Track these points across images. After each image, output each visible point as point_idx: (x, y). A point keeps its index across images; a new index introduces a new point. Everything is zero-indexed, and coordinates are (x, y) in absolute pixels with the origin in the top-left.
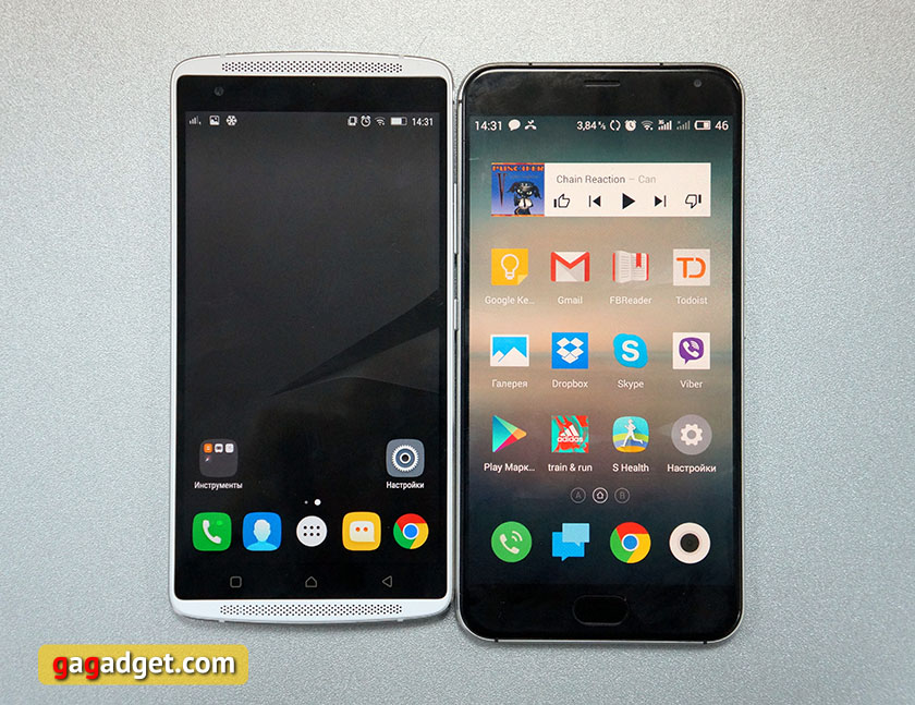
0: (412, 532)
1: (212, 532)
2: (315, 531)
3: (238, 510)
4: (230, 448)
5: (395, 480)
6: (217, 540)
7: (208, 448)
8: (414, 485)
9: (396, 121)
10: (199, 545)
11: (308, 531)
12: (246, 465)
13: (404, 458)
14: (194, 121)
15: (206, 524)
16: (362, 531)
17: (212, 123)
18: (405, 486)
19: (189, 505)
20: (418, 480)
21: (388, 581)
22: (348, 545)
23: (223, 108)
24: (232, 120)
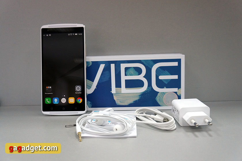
0: (80, 100)
1: (48, 101)
2: (64, 100)
3: (52, 97)
4: (50, 87)
5: (77, 92)
6: (49, 102)
7: (47, 87)
8: (80, 93)
9: (76, 34)
10: (46, 103)
11: (63, 100)
12: (53, 90)
13: (78, 88)
14: (44, 35)
15: (47, 99)
16: (72, 100)
17: (47, 35)
18: (78, 93)
19: (44, 97)
20: (80, 92)
21: (76, 108)
22: (69, 103)
23: (49, 33)
24: (50, 35)
